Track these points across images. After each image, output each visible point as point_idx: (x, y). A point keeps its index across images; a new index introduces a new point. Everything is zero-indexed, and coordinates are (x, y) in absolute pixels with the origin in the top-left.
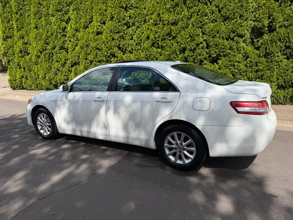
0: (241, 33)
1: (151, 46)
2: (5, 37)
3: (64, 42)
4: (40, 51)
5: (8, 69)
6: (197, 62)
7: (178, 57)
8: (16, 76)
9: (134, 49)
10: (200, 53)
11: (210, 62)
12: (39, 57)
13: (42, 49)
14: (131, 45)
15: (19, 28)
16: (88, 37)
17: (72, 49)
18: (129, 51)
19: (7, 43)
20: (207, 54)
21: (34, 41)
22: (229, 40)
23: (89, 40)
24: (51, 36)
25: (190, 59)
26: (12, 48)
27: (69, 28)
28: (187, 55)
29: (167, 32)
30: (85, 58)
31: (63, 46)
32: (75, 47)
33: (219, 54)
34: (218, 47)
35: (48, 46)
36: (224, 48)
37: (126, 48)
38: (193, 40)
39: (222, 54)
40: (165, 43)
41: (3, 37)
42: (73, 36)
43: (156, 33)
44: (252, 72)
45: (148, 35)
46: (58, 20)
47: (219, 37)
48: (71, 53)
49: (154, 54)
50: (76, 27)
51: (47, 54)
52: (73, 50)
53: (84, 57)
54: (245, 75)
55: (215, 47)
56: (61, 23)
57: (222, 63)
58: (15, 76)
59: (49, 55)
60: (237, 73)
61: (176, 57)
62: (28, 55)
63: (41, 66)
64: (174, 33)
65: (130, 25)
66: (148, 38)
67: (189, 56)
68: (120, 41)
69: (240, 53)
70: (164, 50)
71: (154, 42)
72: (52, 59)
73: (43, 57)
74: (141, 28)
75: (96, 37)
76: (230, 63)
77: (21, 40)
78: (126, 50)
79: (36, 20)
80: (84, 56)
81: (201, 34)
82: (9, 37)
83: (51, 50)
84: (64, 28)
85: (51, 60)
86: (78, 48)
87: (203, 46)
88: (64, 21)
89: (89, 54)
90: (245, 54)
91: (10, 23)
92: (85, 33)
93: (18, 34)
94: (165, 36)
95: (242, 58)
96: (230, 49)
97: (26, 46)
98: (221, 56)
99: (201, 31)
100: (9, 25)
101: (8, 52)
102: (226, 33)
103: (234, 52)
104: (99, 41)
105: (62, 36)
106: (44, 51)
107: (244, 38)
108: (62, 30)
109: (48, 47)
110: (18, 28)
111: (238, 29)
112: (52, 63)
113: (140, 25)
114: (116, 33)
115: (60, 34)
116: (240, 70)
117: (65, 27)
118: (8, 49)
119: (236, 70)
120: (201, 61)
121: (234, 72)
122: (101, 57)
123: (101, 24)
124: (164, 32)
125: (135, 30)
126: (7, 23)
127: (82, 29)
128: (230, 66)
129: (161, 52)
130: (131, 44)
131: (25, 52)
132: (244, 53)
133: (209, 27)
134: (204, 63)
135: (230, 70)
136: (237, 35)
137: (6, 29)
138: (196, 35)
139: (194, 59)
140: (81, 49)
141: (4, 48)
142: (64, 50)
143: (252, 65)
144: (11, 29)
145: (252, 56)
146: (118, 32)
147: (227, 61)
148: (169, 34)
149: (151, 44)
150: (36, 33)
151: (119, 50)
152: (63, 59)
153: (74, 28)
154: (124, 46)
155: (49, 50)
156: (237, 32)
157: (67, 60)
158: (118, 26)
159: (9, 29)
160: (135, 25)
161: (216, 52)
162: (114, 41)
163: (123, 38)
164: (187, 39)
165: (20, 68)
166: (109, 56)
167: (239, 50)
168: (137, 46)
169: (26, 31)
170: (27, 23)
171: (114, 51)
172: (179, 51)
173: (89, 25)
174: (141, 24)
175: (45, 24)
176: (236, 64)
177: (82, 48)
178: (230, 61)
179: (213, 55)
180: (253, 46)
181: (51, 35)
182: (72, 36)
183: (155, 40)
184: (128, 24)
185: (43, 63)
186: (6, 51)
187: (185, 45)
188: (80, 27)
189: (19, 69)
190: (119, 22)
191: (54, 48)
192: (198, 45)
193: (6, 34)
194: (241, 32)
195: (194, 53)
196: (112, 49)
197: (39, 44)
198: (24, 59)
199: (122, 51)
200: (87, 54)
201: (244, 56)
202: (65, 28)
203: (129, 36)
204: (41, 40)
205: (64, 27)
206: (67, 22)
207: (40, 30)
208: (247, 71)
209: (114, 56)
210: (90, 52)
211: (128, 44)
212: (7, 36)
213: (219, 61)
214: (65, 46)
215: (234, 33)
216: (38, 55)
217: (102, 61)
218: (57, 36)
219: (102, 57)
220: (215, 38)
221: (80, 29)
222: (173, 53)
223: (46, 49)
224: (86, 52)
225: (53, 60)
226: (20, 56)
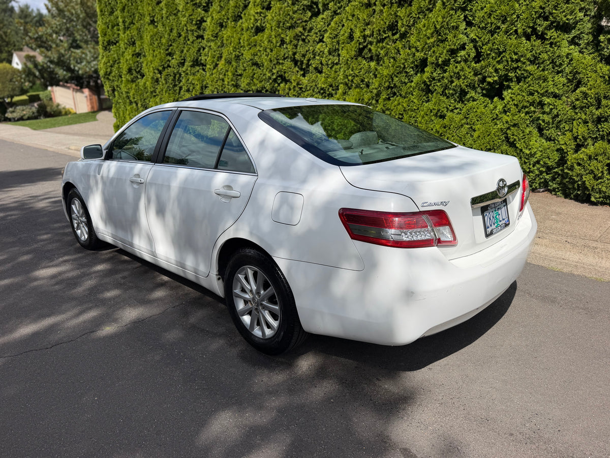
0: (564, 19)
1: (356, 57)
2: (106, 44)
3: (199, 50)
4: (158, 70)
5: (113, 105)
6: (453, 95)
7: (412, 81)
8: (125, 117)
9: (324, 62)
10: (458, 73)
11: (483, 95)
12: (157, 81)
13: (161, 66)
14: (319, 54)
15: (127, 24)
16: (240, 39)
17: (212, 66)
18: (316, 69)
19: (109, 54)
20: (476, 75)
21: (149, 50)
22: (534, 37)
23: (241, 47)
24: (177, 39)
25: (436, 87)
26: (118, 63)
27: (209, 20)
28: (428, 78)
29: (387, 23)
30: (235, 83)
31: (197, 60)
32: (218, 61)
33: (506, 75)
34: (504, 57)
35: (173, 59)
36: (517, 61)
37: (309, 60)
38: (442, 41)
39: (513, 75)
40: (384, 50)
41: (103, 43)
42: (215, 37)
43: (368, 24)
44: (586, 122)
45: (351, 29)
46: (189, 5)
47: (507, 32)
48: (211, 73)
49: (361, 73)
50: (220, 19)
51: (171, 76)
52: (214, 68)
53: (233, 82)
54: (569, 130)
55: (496, 58)
56: (193, 10)
57: (511, 98)
58: (123, 118)
59: (175, 77)
60: (548, 123)
61: (406, 81)
62: (143, 77)
63: (161, 99)
64: (403, 24)
65: (319, 10)
66: (351, 37)
67: (434, 79)
68: (296, 46)
69: (561, 72)
70: (382, 65)
71: (361, 46)
72: (180, 85)
73: (164, 82)
74: (341, 14)
75: (252, 38)
76: (530, 98)
77: (131, 48)
78: (309, 65)
79: (152, 7)
80: (232, 80)
81: (463, 26)
82: (112, 42)
83: (178, 67)
84: (199, 21)
85: (177, 88)
86: (222, 63)
87: (467, 56)
88: (199, 7)
89: (241, 75)
90: (574, 75)
91: (114, 14)
92: (235, 30)
93: (125, 37)
94: (384, 32)
95: (564, 85)
96: (532, 62)
97: (138, 59)
98: (511, 80)
99: (462, 17)
100: (112, 18)
101: (111, 73)
102: (524, 22)
103: (543, 70)
104: (258, 48)
105: (195, 38)
106: (166, 69)
107: (574, 33)
108: (196, 24)
109: (173, 61)
110: (124, 25)
111: (556, 10)
112: (179, 93)
113: (339, 8)
114: (289, 28)
115: (193, 34)
116: (557, 116)
117: (202, 18)
118: (111, 66)
119: (545, 115)
120: (463, 93)
121: (541, 122)
122: (261, 82)
123: (263, 9)
124: (382, 22)
125: (330, 18)
126: (110, 15)
127: (231, 22)
128: (530, 105)
129: (376, 69)
130: (319, 51)
131: (136, 73)
132: (570, 73)
133: (483, 5)
134: (468, 96)
135: (530, 117)
136: (555, 24)
137: (108, 28)
138: (449, 29)
139: (446, 87)
140: (227, 66)
141: (105, 63)
142: (201, 67)
143: (587, 104)
144: (115, 26)
145: (589, 79)
146: (292, 27)
147: (524, 94)
148: (393, 27)
149: (356, 51)
150: (151, 33)
151: (295, 67)
152: (198, 86)
153: (217, 21)
154: (304, 56)
155: (174, 67)
156: (555, 18)
157: (206, 87)
158: (291, 13)
159: (113, 27)
160: (328, 9)
161: (496, 71)
162: (285, 46)
163: (304, 40)
164: (429, 38)
165: (131, 103)
166: (275, 80)
167: (558, 63)
168: (331, 57)
169: (139, 30)
170: (139, 13)
171: (284, 68)
172: (412, 68)
173: (243, 13)
174: (342, 6)
175: (166, 14)
176: (547, 100)
177: (229, 62)
178: (532, 94)
179: (490, 77)
180: (596, 54)
181: (177, 37)
182: (213, 38)
183: (364, 42)
184: (314, 8)
185: (164, 94)
186: (109, 70)
187: (425, 54)
188: (228, 19)
189: (129, 105)
190: (295, 4)
191: (183, 64)
192: (453, 52)
193: (107, 36)
194: (565, 16)
195: (445, 71)
196: (280, 64)
197: (156, 56)
198: (136, 86)
199: (301, 69)
200: (238, 75)
201: (569, 81)
202: (202, 21)
203: (317, 34)
204: (160, 46)
205: (199, 19)
206: (206, 8)
207: (159, 27)
208: (574, 120)
209: (286, 81)
210: (242, 72)
211: (313, 51)
212: (109, 40)
213: (505, 93)
214: (201, 60)
215: (546, 19)
216: (155, 78)
217: (263, 89)
218: (187, 39)
219: (263, 83)
220: (496, 35)
221: (227, 22)
222: (401, 72)
223: (169, 66)
224: (236, 71)
225: (181, 88)
226: (129, 81)
